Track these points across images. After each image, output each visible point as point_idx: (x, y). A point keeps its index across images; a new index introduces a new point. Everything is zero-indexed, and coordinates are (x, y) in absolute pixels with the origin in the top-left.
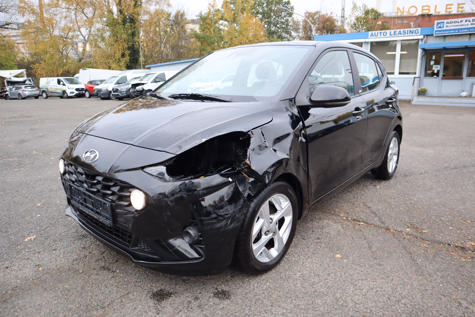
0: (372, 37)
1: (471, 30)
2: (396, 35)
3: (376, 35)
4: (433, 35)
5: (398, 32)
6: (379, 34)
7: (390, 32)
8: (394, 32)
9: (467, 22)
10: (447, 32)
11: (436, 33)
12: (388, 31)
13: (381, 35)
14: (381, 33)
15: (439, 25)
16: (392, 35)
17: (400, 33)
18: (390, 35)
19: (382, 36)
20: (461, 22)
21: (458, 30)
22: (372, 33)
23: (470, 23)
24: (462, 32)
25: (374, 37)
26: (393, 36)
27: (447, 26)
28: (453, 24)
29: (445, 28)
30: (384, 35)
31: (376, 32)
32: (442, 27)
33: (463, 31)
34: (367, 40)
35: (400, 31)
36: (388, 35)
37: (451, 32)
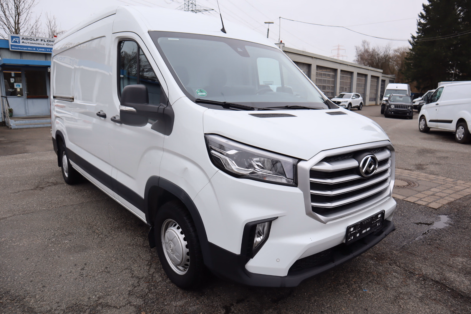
1: (48, 50)
4: (9, 49)
9: (43, 42)
10: (24, 49)
11: (12, 47)
15: (14, 39)
20: (37, 40)
21: (36, 48)
23: (45, 43)
24: (40, 51)
27: (23, 42)
28: (29, 41)
29: (21, 44)
32: (18, 42)
33: (40, 49)
37: (29, 49)
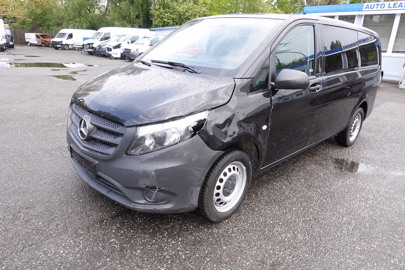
0: (367, 9)
2: (396, 7)
3: (372, 7)
5: (398, 5)
6: (376, 6)
7: (389, 4)
8: (394, 3)
12: (387, 3)
13: (377, 8)
14: (378, 5)
16: (391, 7)
17: (401, 5)
18: (389, 7)
19: (379, 8)
22: (368, 5)
25: (370, 9)
26: (392, 9)
30: (381, 7)
31: (373, 4)
34: (361, 13)
35: (401, 3)
36: (386, 7)
